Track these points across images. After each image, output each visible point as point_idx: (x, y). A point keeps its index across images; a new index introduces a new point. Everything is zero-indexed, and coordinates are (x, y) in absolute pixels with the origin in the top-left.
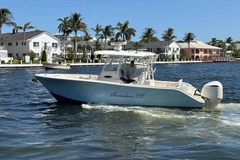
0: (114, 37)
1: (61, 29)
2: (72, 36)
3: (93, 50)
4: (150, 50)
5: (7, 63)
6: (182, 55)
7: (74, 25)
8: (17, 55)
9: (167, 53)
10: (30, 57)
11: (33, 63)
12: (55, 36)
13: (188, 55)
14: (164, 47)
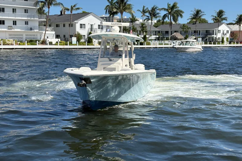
0: (161, 19)
1: (108, 11)
2: (119, 18)
3: (139, 32)
4: (198, 32)
5: (55, 45)
6: (232, 38)
7: (120, 7)
8: (64, 36)
9: (216, 36)
10: (77, 38)
11: (80, 44)
12: (101, 18)
13: (238, 38)
14: (213, 29)
